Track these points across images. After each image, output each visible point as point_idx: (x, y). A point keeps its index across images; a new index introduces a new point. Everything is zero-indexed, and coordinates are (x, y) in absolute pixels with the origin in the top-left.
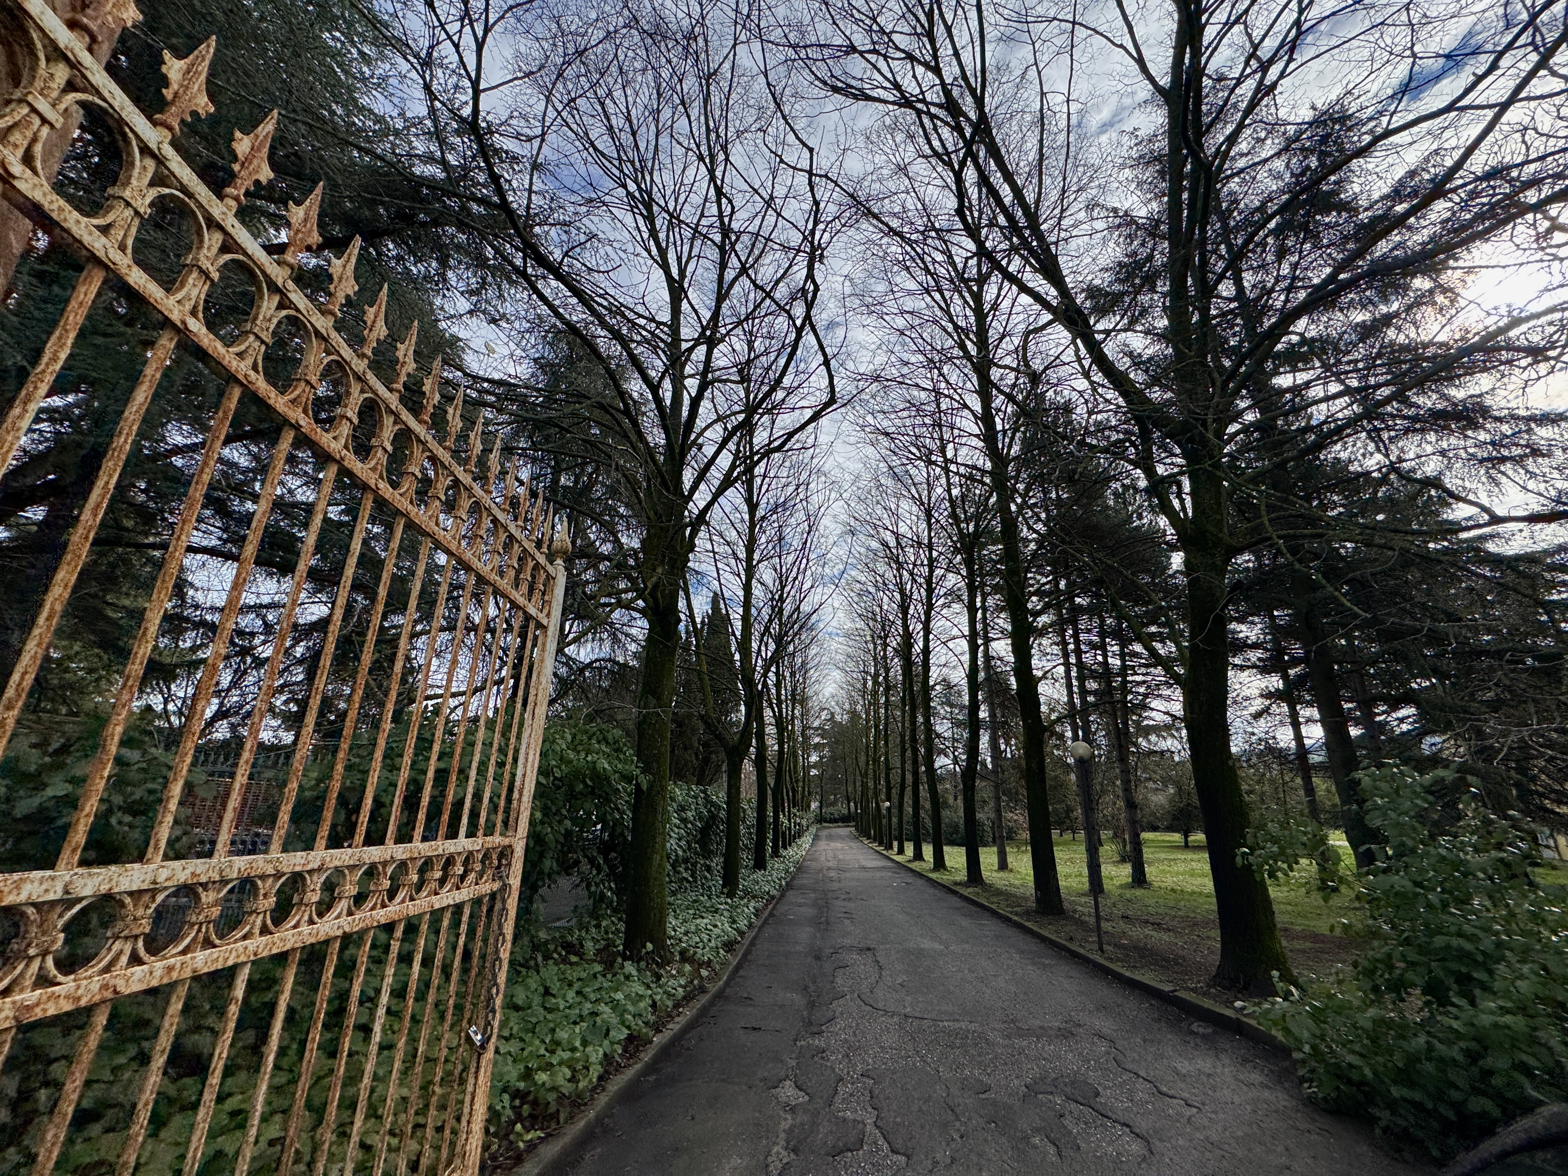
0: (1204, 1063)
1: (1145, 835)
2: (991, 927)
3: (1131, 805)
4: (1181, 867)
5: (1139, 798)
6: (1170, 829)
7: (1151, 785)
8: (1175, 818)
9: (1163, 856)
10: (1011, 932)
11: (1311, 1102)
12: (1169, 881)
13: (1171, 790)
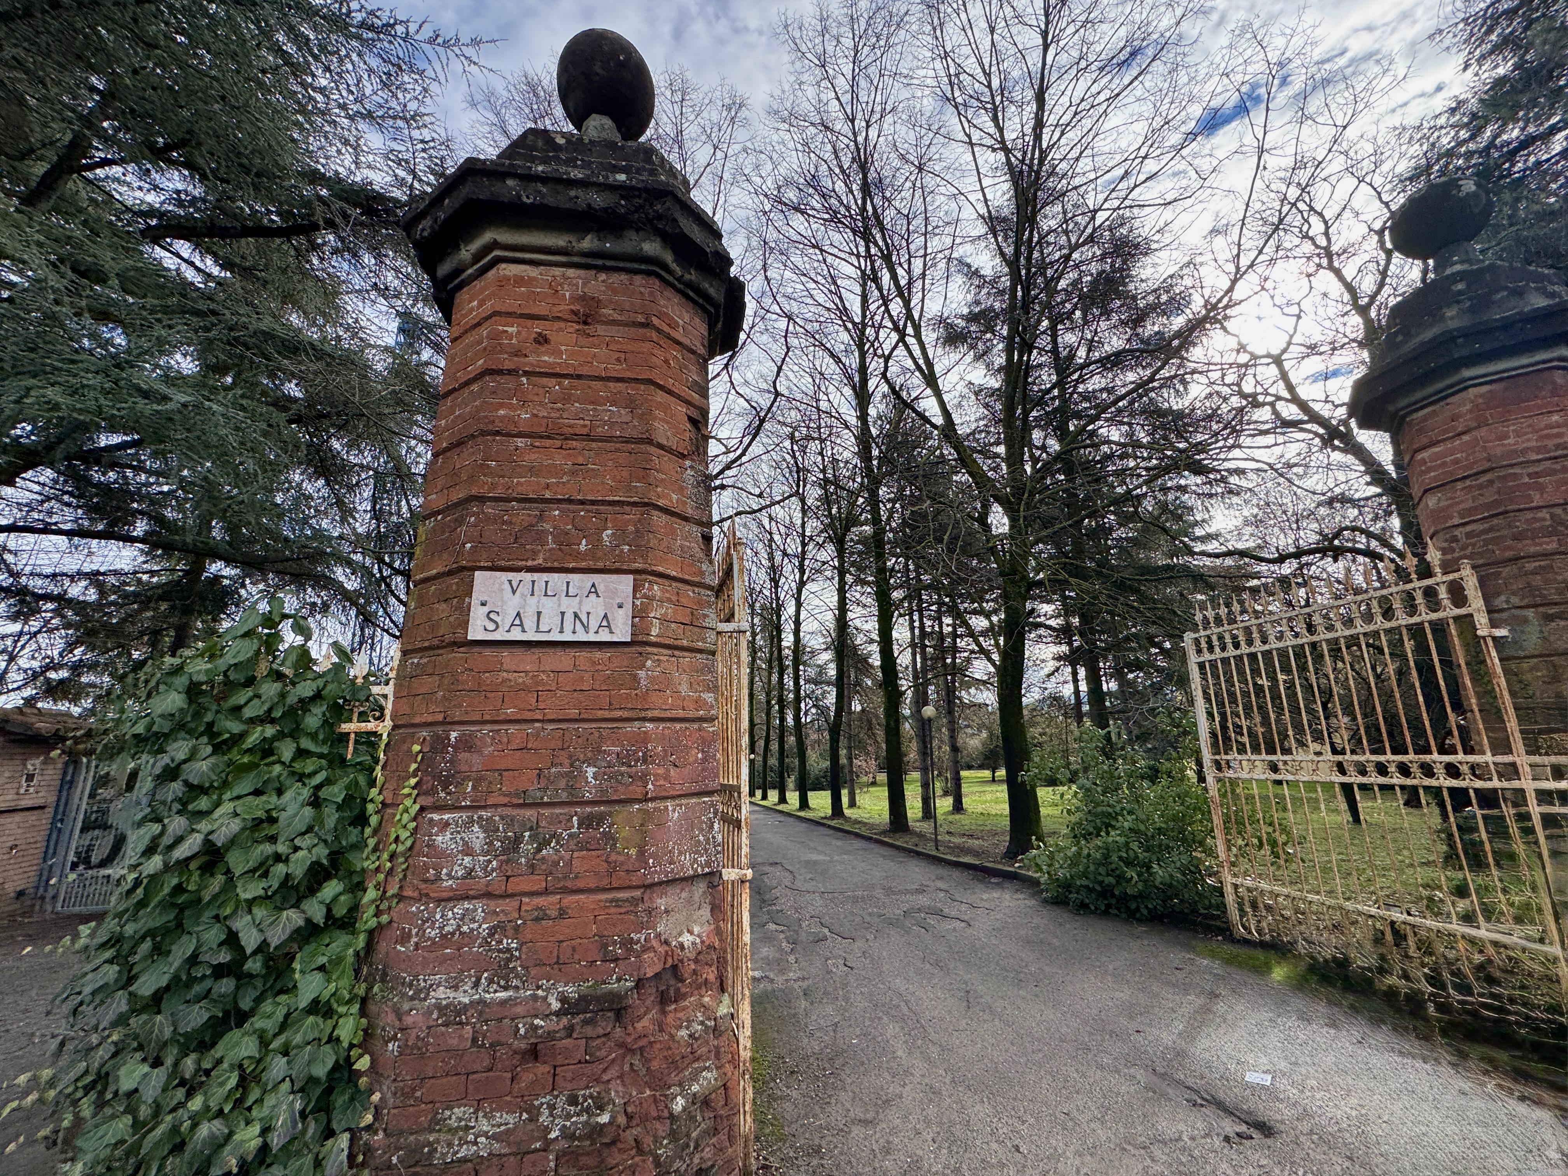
0: (995, 894)
1: (963, 773)
2: (858, 844)
3: (955, 749)
4: (989, 797)
5: (960, 742)
6: (981, 767)
7: (969, 731)
8: (987, 758)
9: (976, 789)
10: (873, 846)
11: (1045, 901)
12: (980, 808)
13: (984, 734)
